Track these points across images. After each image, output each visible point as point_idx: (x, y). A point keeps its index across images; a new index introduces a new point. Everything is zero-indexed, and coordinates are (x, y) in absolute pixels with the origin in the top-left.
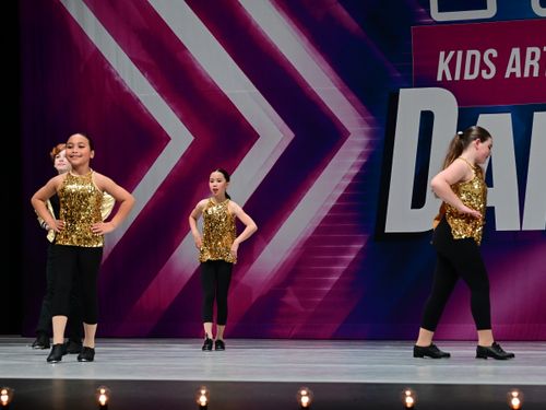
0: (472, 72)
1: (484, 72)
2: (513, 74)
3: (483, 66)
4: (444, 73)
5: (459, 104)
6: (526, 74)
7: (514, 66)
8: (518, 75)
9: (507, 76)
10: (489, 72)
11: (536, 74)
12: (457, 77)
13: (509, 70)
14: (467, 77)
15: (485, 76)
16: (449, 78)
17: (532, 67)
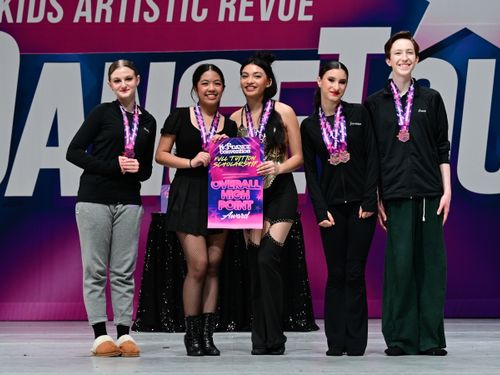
0: (36, 14)
1: (50, 15)
2: (83, 19)
3: (49, 8)
4: (4, 13)
5: (21, 51)
6: (98, 19)
7: (84, 9)
8: (89, 20)
9: (76, 20)
10: (55, 15)
11: (108, 19)
12: (19, 20)
13: (79, 14)
14: (31, 19)
15: (51, 18)
16: (10, 20)
17: (104, 12)
